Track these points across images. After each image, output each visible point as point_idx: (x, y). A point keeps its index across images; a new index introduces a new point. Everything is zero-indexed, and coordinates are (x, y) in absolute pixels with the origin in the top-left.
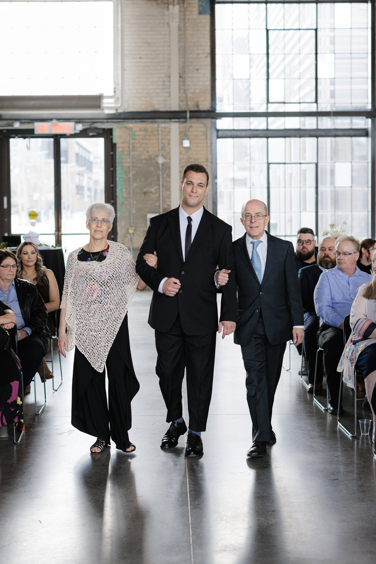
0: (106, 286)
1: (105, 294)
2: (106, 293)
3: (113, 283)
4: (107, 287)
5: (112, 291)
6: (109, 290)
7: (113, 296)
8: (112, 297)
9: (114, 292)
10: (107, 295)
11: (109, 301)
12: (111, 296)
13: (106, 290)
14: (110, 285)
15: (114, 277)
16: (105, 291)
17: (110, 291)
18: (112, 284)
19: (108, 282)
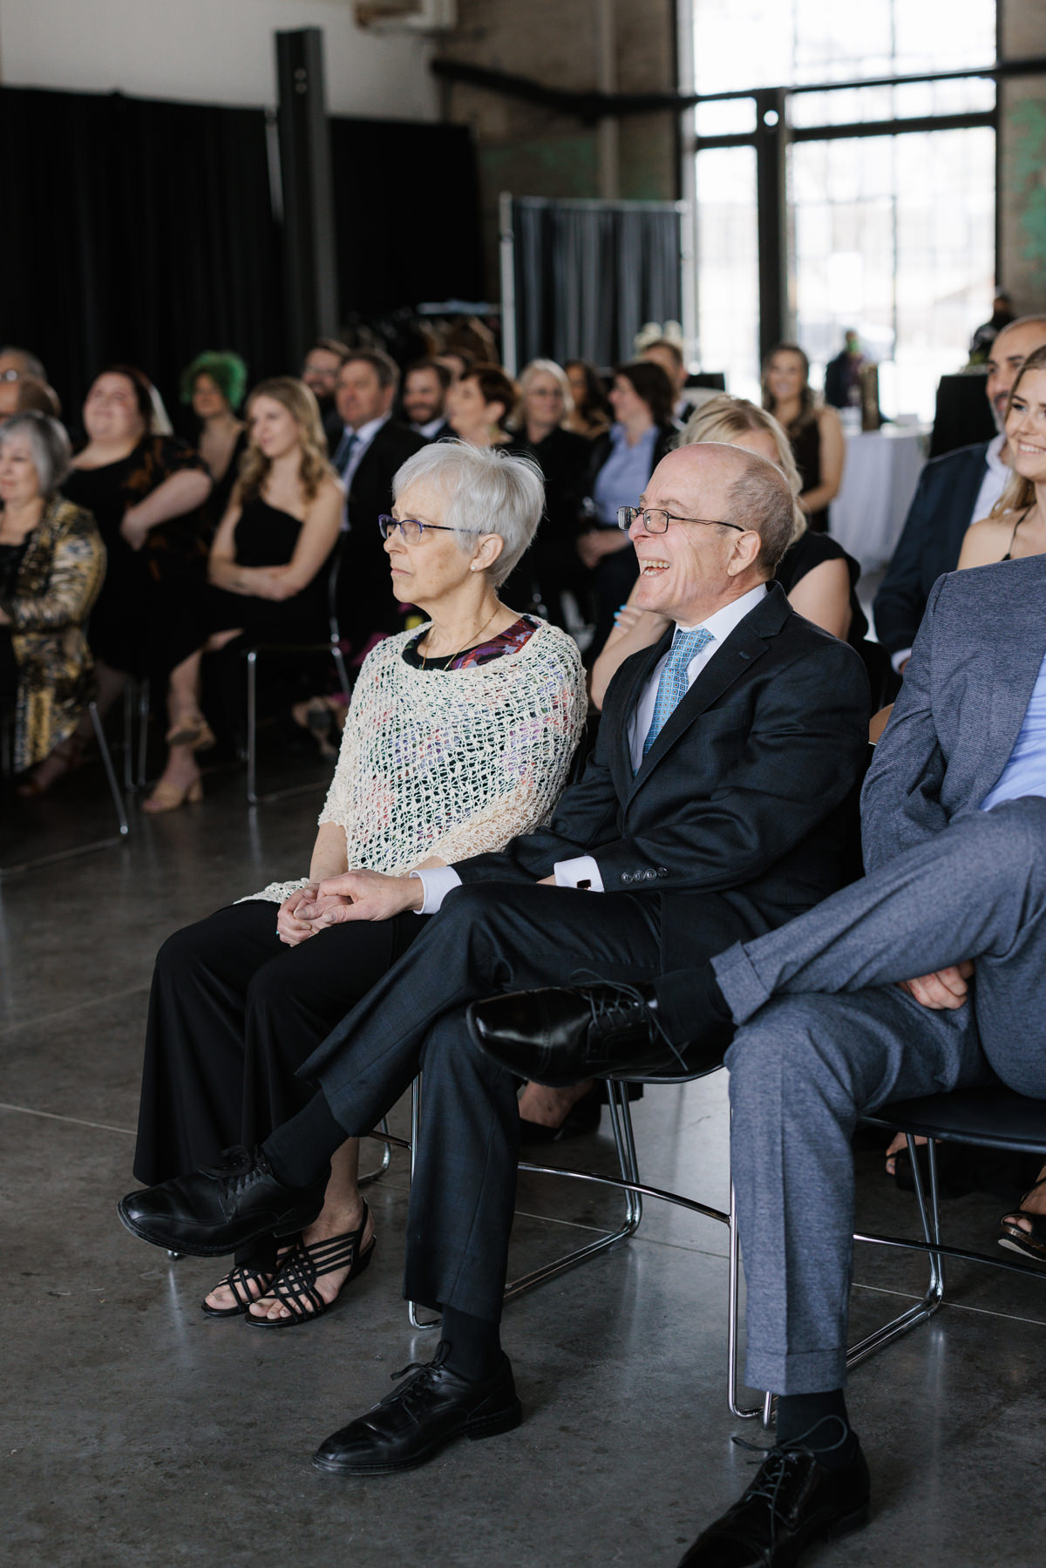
0: (413, 791)
1: (394, 820)
2: (399, 821)
3: (442, 795)
4: (414, 799)
5: (420, 825)
6: (417, 813)
7: (416, 843)
8: (407, 846)
9: (426, 832)
10: (399, 830)
11: (389, 856)
12: (409, 839)
13: (405, 809)
14: (428, 798)
15: (453, 770)
16: (401, 812)
17: (416, 822)
18: (437, 798)
19: (425, 782)
